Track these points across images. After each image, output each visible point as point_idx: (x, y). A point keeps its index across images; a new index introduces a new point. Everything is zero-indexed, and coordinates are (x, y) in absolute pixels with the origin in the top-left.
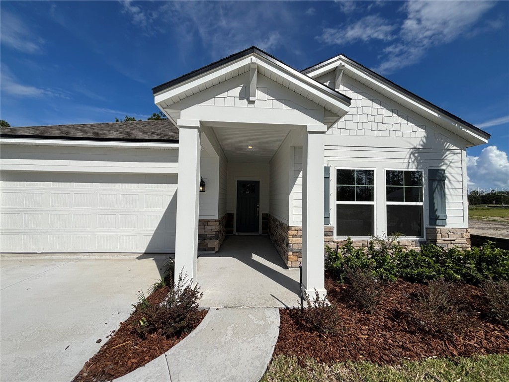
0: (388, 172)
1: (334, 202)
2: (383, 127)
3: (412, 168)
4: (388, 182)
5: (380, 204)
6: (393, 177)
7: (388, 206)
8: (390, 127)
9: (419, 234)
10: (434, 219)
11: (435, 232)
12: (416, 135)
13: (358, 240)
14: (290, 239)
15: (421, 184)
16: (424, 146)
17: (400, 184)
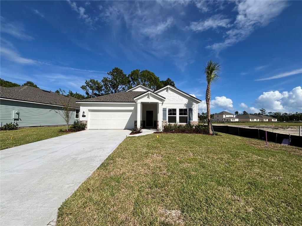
1: (167, 116)
2: (178, 99)
3: (185, 108)
4: (179, 111)
5: (178, 116)
6: (181, 110)
8: (180, 99)
9: (187, 122)
10: (190, 119)
11: (190, 122)
12: (186, 101)
13: (173, 124)
15: (187, 111)
16: (188, 103)
17: (182, 112)
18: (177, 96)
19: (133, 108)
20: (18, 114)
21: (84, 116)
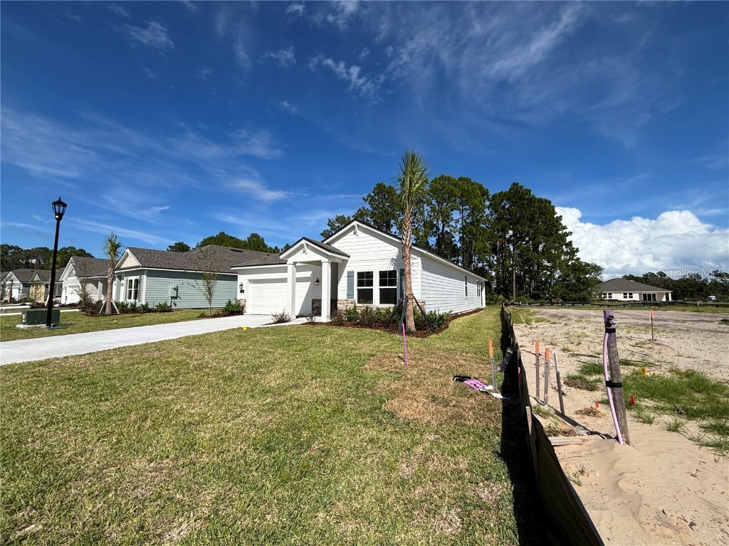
0: (380, 272)
1: (356, 288)
2: (377, 249)
3: (392, 269)
4: (380, 277)
5: (376, 288)
6: (382, 274)
7: (380, 289)
8: (381, 249)
9: (395, 303)
10: (402, 295)
12: (393, 251)
13: (366, 306)
14: (338, 305)
15: (396, 277)
16: (398, 256)
17: (387, 277)
18: (374, 242)
19: (311, 272)
20: (176, 289)
21: (242, 291)
